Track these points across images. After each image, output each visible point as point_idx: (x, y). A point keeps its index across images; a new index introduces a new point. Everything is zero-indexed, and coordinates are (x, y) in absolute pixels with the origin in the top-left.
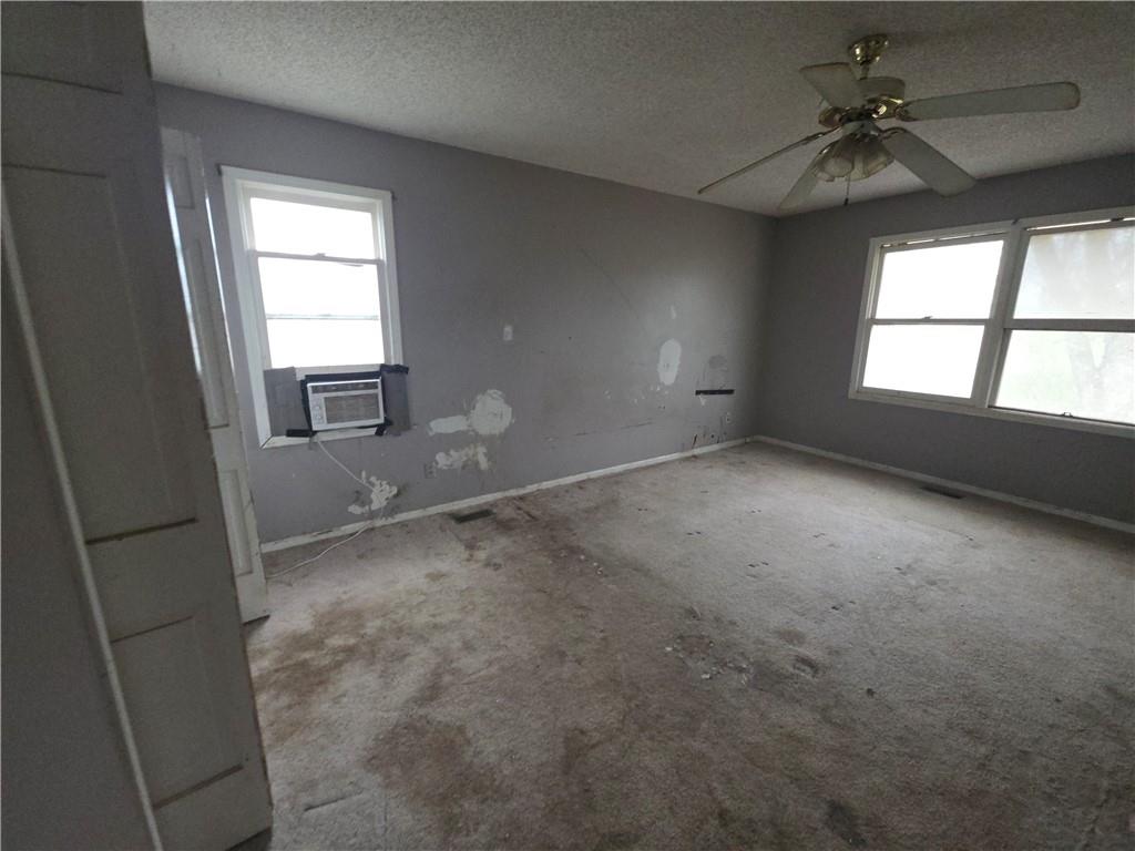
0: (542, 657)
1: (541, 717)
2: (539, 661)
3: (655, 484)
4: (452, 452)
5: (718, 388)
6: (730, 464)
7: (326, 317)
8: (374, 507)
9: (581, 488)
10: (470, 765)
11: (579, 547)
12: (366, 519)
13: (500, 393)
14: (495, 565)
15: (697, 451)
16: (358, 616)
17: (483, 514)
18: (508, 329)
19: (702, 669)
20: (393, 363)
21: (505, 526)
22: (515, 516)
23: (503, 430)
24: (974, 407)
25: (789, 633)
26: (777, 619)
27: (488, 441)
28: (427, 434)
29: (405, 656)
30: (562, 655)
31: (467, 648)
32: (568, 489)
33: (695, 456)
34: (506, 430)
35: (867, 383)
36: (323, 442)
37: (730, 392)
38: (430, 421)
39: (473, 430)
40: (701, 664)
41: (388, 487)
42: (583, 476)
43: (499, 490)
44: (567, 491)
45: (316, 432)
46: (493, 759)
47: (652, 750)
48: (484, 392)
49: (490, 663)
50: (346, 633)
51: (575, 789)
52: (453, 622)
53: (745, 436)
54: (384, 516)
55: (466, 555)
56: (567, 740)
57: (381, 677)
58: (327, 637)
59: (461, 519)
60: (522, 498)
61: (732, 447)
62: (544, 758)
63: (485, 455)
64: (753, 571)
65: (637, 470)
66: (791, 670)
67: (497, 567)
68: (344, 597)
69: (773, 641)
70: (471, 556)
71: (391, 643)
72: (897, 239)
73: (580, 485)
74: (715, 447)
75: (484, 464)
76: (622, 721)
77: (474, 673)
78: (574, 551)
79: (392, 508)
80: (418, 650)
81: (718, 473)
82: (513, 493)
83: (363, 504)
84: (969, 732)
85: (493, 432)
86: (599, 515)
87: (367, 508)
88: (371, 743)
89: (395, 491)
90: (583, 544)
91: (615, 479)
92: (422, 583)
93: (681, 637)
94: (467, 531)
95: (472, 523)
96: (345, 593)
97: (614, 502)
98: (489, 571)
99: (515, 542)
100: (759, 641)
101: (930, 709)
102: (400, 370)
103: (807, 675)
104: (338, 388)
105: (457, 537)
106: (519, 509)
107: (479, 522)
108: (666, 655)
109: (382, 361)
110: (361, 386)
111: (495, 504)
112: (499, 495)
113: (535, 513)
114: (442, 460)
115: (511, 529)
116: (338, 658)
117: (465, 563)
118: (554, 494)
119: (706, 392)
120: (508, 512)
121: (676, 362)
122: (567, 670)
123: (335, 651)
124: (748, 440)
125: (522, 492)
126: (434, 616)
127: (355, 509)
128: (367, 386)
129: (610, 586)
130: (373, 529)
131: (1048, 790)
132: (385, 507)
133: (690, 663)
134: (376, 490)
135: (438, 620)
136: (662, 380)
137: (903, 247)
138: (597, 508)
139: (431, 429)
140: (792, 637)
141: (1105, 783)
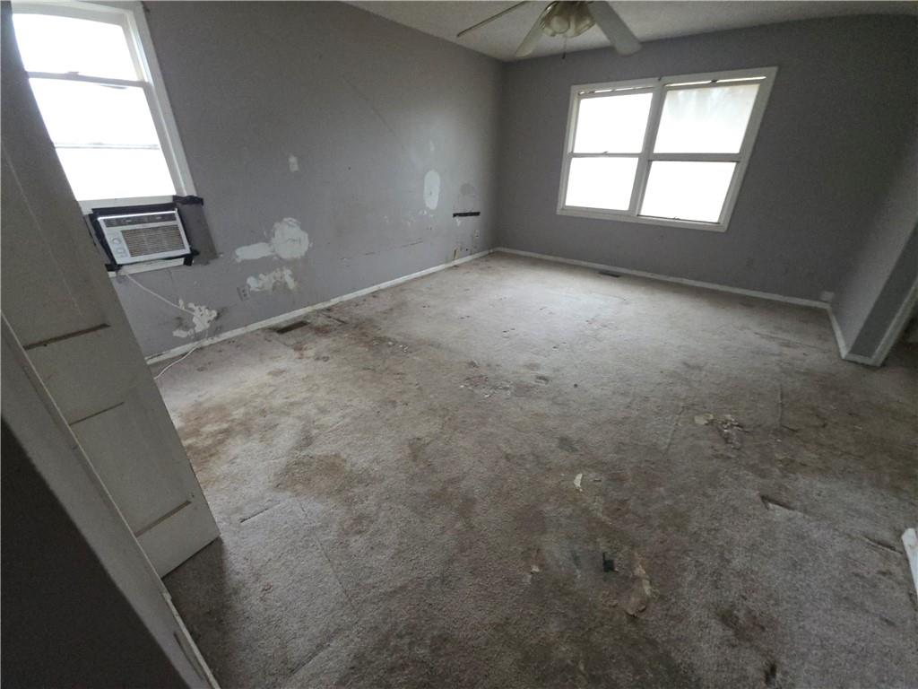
0: (380, 406)
1: (390, 438)
2: (379, 409)
3: (430, 289)
4: (261, 276)
5: (468, 211)
6: (481, 269)
7: (98, 146)
8: (199, 329)
9: (374, 297)
10: (351, 471)
11: (385, 337)
12: (194, 341)
13: (294, 220)
14: (324, 358)
15: (457, 262)
16: (220, 409)
17: (299, 324)
18: (293, 160)
19: (483, 393)
20: (185, 194)
21: (322, 331)
22: (327, 323)
23: (303, 254)
24: (629, 216)
25: (531, 364)
26: (524, 358)
27: (290, 263)
28: (234, 260)
29: (276, 426)
30: (394, 402)
31: (322, 412)
32: (364, 299)
33: (455, 266)
34: (306, 254)
35: (568, 203)
36: (131, 275)
37: (477, 214)
38: (234, 249)
39: (277, 255)
40: (483, 390)
41: (207, 311)
42: (374, 288)
43: (308, 304)
44: (365, 300)
45: (121, 266)
46: (365, 465)
47: (463, 438)
48: (280, 220)
49: (344, 417)
50: (216, 422)
51: (422, 466)
52: (305, 399)
53: (489, 249)
54: (208, 337)
55: (297, 355)
56: (410, 446)
57: (261, 441)
58: (201, 427)
59: (282, 330)
60: (329, 309)
61: (480, 257)
62: (399, 456)
63: (291, 276)
64: (506, 334)
65: (416, 279)
66: (535, 383)
67: (326, 359)
68: (201, 400)
69: (522, 371)
70: (302, 355)
71: (260, 420)
72: (589, 87)
73: (374, 295)
74: (469, 258)
75: (291, 284)
76: (442, 429)
77: (334, 425)
78: (382, 340)
79: (216, 329)
80: (283, 420)
81: (473, 276)
82: (320, 306)
83: (187, 328)
84: (622, 394)
85: (295, 256)
86: (395, 315)
87: (192, 331)
88: (272, 478)
89: (214, 314)
90: (389, 335)
91: (400, 288)
92: (267, 379)
93: (468, 379)
94: (291, 338)
95: (293, 332)
96: (199, 396)
97: (404, 303)
98: (320, 363)
99: (334, 340)
100: (514, 372)
101: (606, 388)
102: (195, 201)
103: (543, 384)
104: (135, 221)
105: (285, 344)
106: (330, 317)
107: (298, 331)
108: (461, 389)
109: (174, 193)
110: (159, 218)
111: (307, 316)
112: (309, 309)
113: (343, 319)
114: (252, 282)
115: (327, 332)
116: (219, 438)
117: (299, 361)
118: (356, 303)
119: (460, 215)
120: (321, 321)
121: (436, 190)
122: (399, 410)
123: (213, 435)
124: (491, 251)
125: (327, 305)
126: (287, 398)
127: (180, 333)
128: (164, 218)
129: (415, 358)
130: (202, 348)
131: (656, 410)
132: (208, 329)
133: (476, 391)
134: (197, 314)
135: (292, 400)
136: (428, 205)
137: (592, 95)
138: (391, 309)
139: (237, 257)
140: (532, 366)
141: (682, 404)
